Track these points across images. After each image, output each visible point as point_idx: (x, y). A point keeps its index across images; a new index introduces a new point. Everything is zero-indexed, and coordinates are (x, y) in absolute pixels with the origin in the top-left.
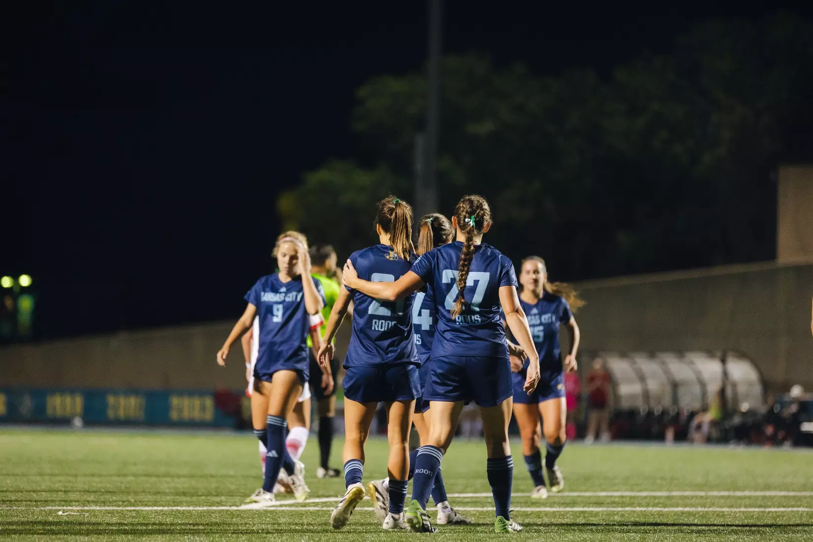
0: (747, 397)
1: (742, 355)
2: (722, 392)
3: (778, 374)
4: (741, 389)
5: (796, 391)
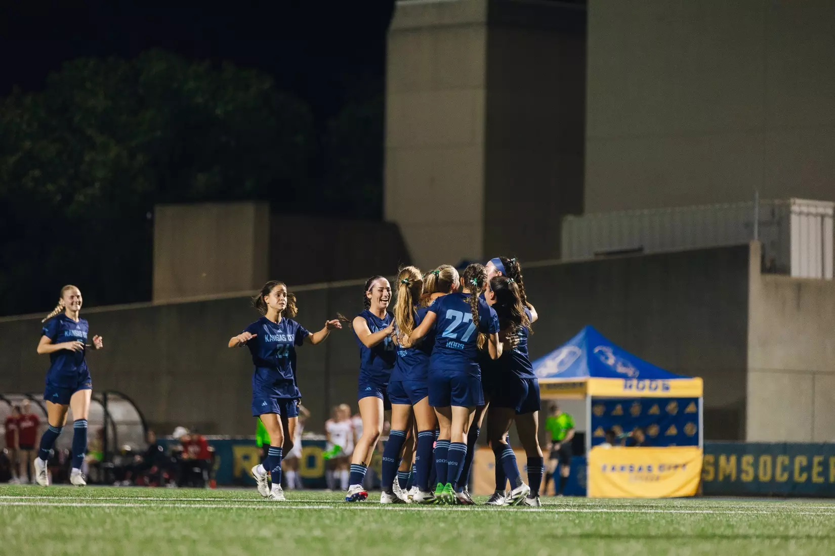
0: (128, 438)
1: (124, 397)
2: (103, 433)
3: (159, 416)
4: (122, 429)
5: (180, 432)
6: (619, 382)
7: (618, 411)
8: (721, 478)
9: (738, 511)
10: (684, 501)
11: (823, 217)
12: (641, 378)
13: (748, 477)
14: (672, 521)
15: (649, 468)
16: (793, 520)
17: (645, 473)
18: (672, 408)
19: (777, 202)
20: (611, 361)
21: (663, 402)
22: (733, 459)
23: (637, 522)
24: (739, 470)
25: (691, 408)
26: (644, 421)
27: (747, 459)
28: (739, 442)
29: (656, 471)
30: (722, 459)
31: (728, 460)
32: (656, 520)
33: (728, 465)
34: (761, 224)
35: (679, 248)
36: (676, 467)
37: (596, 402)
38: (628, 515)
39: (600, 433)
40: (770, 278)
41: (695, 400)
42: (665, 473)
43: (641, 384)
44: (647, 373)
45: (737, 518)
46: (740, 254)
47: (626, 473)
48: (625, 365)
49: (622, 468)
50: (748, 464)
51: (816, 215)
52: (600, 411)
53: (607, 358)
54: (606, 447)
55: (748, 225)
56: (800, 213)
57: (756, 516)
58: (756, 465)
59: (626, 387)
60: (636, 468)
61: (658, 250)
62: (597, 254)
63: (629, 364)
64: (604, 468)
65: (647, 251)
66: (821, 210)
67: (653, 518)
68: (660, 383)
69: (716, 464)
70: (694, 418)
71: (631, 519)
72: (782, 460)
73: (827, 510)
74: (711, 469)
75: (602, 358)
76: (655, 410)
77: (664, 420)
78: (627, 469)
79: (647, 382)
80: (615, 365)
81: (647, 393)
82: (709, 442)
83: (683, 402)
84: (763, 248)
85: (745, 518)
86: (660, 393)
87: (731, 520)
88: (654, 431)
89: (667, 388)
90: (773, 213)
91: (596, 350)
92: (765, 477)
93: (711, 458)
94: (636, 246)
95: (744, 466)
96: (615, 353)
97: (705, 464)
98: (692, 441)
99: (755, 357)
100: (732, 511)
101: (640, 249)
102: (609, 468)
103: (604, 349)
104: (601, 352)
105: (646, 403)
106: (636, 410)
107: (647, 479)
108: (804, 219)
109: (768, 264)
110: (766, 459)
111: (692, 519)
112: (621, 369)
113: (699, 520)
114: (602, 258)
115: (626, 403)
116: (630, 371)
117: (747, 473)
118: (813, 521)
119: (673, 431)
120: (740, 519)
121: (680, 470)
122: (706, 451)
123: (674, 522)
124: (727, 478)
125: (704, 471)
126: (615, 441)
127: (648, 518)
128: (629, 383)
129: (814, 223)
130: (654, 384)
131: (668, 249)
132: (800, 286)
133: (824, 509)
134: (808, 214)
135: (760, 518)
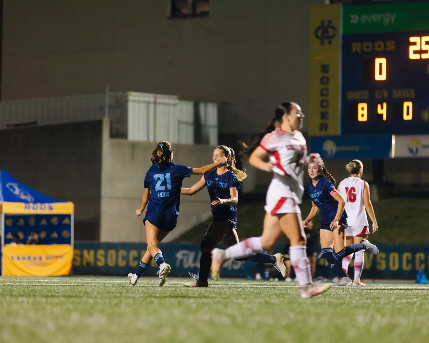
6: (22, 205)
7: (21, 222)
8: (84, 264)
9: (93, 284)
10: (60, 278)
11: (148, 103)
12: (35, 202)
13: (101, 264)
14: (51, 290)
15: (40, 258)
16: (126, 289)
17: (38, 260)
18: (55, 221)
19: (120, 94)
20: (17, 192)
21: (49, 217)
22: (92, 252)
23: (30, 291)
24: (96, 259)
25: (66, 221)
26: (37, 229)
27: (101, 252)
28: (95, 242)
29: (44, 259)
30: (85, 253)
31: (89, 253)
32: (41, 290)
33: (89, 256)
34: (111, 107)
35: (59, 122)
36: (57, 257)
37: (7, 217)
38: (24, 287)
39: (10, 236)
40: (116, 141)
41: (69, 216)
42: (50, 261)
43: (35, 206)
44: (39, 199)
45: (91, 288)
46: (97, 126)
47: (26, 261)
48: (25, 194)
49: (24, 258)
50: (101, 255)
51: (144, 102)
52: (10, 223)
53: (14, 190)
54: (14, 245)
55: (102, 108)
56: (134, 101)
57: (103, 287)
58: (106, 256)
59: (26, 207)
60: (32, 258)
61: (46, 123)
62: (8, 126)
63: (28, 194)
64: (13, 258)
65: (40, 124)
66: (147, 99)
67: (39, 288)
68: (47, 205)
69: (81, 256)
70: (68, 227)
71: (26, 289)
72: (122, 253)
73: (148, 284)
74: (78, 259)
75: (12, 190)
76: (44, 222)
77: (50, 228)
78: (27, 258)
79: (39, 205)
80: (19, 195)
81: (39, 211)
82: (77, 242)
83: (61, 217)
84: (111, 123)
85: (96, 289)
86: (47, 212)
87: (87, 290)
88: (43, 235)
89: (51, 208)
90: (117, 101)
91: (8, 185)
92: (112, 263)
93: (78, 252)
94: (32, 120)
95: (99, 257)
96: (19, 187)
97: (75, 255)
98: (66, 241)
99: (106, 189)
100: (89, 284)
101: (35, 123)
102: (15, 258)
103: (12, 184)
104: (11, 186)
105: (38, 217)
106: (32, 222)
107: (39, 265)
108: (136, 104)
109: (114, 132)
110: (112, 252)
111: (63, 289)
112: (23, 197)
113: (67, 289)
114: (11, 128)
115: (26, 217)
116: (29, 198)
117: (100, 261)
118: (138, 290)
119: (55, 235)
120: (93, 289)
121: (59, 259)
122: (75, 248)
123: (52, 291)
124: (88, 264)
125: (74, 260)
126: (19, 241)
127: (37, 288)
128: (28, 205)
129: (143, 106)
130: (43, 206)
131: (53, 123)
132: (134, 146)
133: (146, 283)
134: (139, 102)
135: (106, 288)
